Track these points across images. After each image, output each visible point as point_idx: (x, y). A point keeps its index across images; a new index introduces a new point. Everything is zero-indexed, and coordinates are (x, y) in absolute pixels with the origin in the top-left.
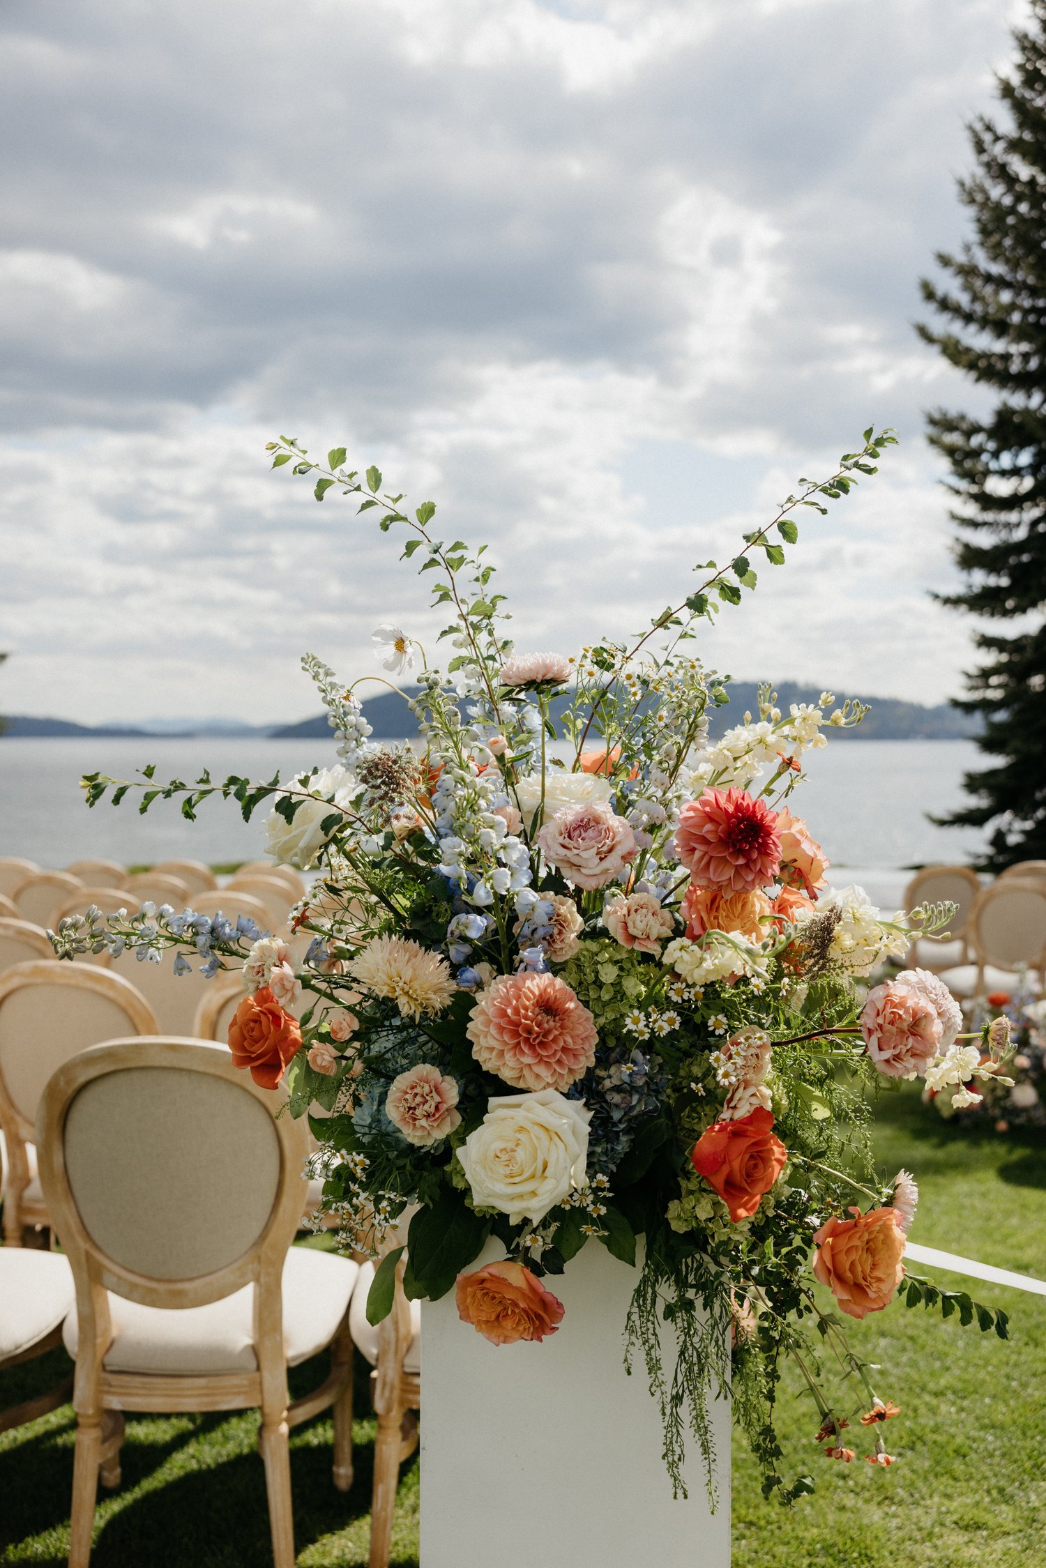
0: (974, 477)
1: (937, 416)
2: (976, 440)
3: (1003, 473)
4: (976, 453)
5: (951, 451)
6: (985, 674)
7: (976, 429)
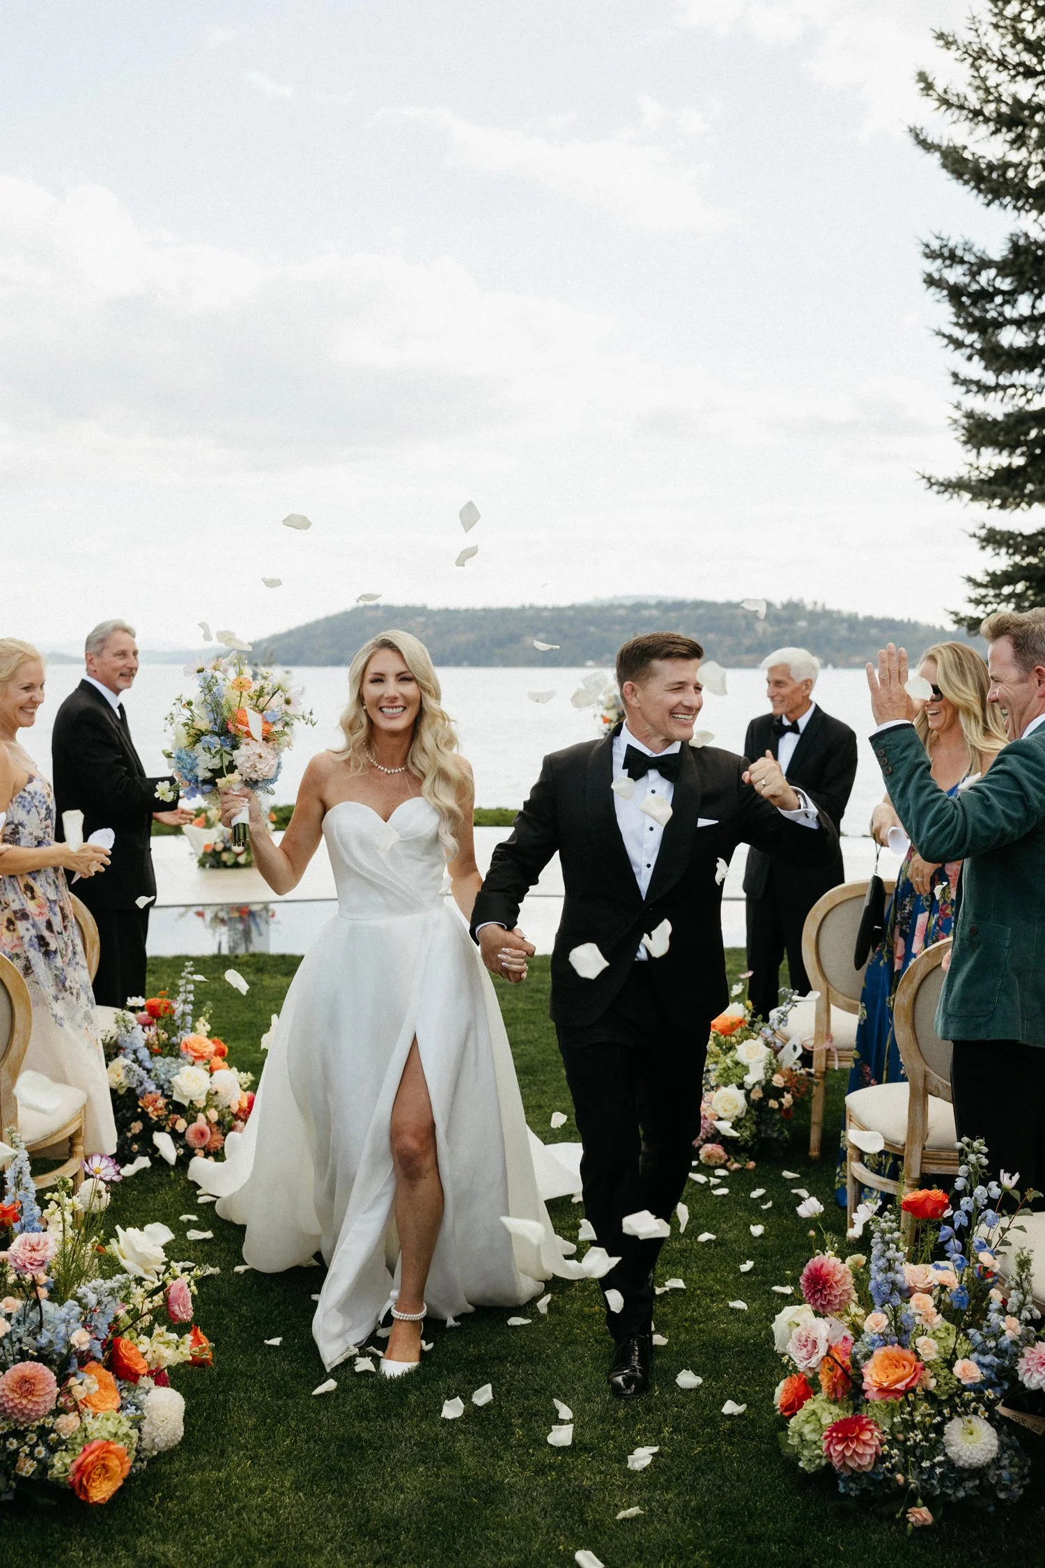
0: (984, 327)
1: (935, 245)
2: (986, 277)
3: (1019, 323)
4: (985, 296)
5: (955, 294)
6: (997, 581)
7: (984, 264)
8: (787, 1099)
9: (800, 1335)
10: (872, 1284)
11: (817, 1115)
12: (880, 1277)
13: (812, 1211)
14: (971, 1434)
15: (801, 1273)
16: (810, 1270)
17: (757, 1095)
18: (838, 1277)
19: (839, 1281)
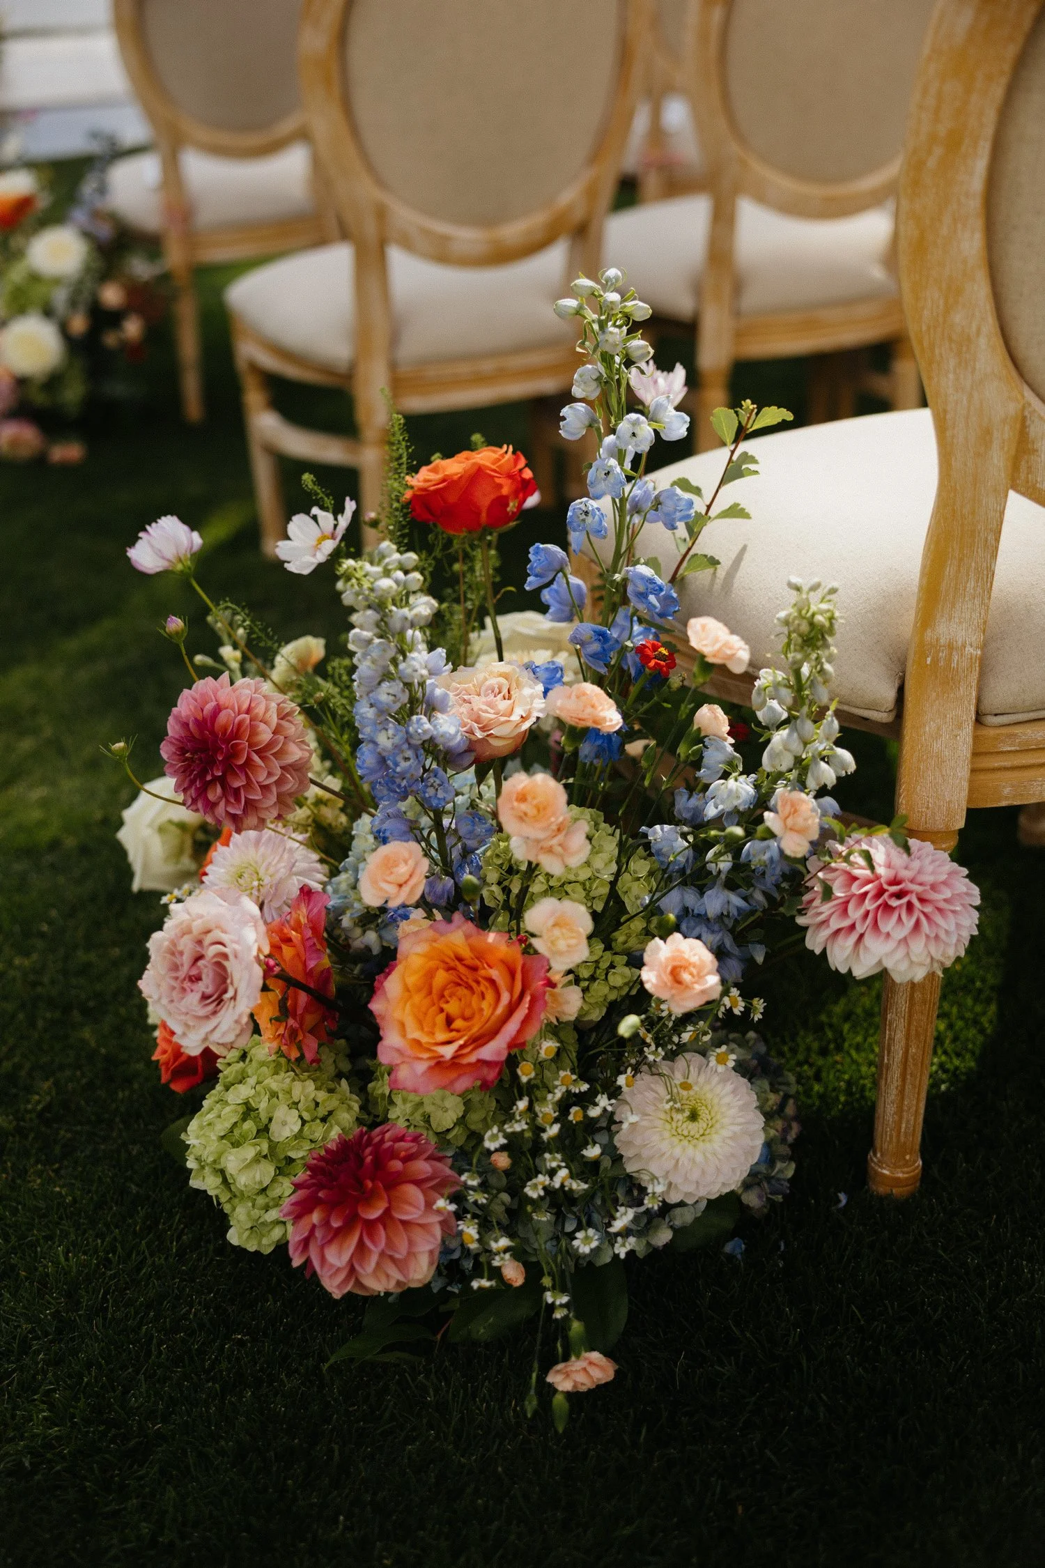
8: (133, 328)
9: (173, 952)
10: (366, 758)
11: (189, 345)
12: (386, 740)
13: (170, 552)
14: (694, 1117)
15: (161, 735)
16: (185, 725)
17: (79, 324)
18: (265, 735)
19: (271, 744)
